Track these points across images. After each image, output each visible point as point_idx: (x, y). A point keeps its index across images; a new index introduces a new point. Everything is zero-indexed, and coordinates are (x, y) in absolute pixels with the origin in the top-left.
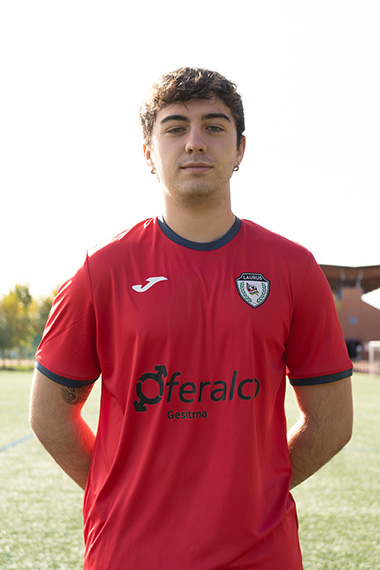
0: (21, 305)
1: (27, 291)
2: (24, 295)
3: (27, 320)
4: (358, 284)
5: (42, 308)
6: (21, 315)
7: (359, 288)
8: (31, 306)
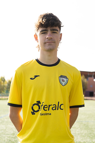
0: (2, 82)
1: (4, 78)
2: (3, 79)
3: (4, 86)
4: (93, 76)
5: (8, 83)
6: (2, 85)
7: (93, 77)
8: (5, 82)
